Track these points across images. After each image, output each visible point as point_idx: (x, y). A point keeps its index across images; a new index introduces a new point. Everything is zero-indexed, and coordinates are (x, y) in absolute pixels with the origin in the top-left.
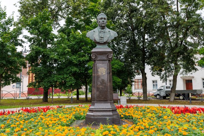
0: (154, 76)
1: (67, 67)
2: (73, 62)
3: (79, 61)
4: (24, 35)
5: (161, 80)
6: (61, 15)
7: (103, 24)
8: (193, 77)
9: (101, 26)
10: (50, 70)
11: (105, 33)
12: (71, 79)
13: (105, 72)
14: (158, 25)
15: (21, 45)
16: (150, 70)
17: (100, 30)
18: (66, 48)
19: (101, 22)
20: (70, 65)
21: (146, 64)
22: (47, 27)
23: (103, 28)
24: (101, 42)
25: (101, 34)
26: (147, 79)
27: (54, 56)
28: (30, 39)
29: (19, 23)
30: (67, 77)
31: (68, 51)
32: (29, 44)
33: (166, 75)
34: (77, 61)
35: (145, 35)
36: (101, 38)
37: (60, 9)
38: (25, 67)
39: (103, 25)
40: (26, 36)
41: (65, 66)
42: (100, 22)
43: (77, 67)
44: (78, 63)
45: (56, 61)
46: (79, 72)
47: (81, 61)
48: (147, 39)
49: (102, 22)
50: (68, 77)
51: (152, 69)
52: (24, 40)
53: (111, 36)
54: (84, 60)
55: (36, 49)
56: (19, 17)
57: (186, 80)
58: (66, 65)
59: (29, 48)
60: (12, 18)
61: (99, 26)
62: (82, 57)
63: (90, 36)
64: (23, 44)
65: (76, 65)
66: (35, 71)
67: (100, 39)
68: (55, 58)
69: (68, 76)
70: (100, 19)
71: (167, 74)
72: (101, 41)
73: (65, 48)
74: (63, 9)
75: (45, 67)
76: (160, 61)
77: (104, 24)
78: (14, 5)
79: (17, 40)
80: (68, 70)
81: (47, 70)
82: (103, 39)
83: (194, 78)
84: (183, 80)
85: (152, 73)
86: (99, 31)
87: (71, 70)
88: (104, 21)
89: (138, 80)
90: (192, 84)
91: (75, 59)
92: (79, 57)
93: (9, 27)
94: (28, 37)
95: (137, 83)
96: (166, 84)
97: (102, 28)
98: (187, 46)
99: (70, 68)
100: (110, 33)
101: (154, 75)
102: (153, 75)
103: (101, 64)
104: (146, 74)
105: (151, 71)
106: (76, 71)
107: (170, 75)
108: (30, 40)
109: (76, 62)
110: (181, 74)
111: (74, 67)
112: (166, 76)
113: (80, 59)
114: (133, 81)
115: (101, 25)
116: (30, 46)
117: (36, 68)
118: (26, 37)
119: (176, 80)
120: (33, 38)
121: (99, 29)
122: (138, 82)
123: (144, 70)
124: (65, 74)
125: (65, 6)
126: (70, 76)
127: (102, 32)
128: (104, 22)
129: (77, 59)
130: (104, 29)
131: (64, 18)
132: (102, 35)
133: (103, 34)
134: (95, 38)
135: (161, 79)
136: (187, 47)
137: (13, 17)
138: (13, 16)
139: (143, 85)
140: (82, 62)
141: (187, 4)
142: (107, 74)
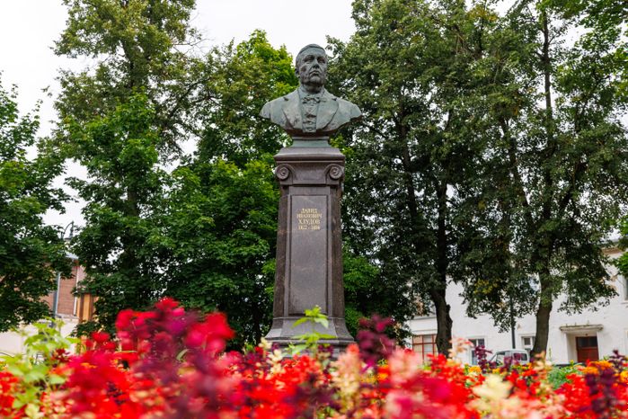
0: (475, 318)
1: (199, 276)
2: (218, 258)
3: (239, 256)
4: (68, 176)
5: (496, 325)
6: (187, 123)
7: (315, 75)
8: (601, 329)
9: (309, 83)
10: (145, 285)
11: (321, 103)
12: (209, 312)
13: (317, 222)
14: (487, 156)
15: (58, 207)
16: (463, 299)
17: (305, 95)
18: (199, 216)
19: (308, 69)
20: (208, 270)
21: (448, 279)
22: (142, 148)
23: (314, 87)
24: (307, 130)
25: (306, 108)
26: (453, 324)
27: (161, 237)
28: (88, 187)
29: (56, 143)
30: (199, 306)
31: (204, 224)
32: (83, 203)
33: (512, 309)
34: (230, 257)
35: (446, 189)
36: (309, 116)
37: (184, 103)
38: (67, 273)
39: (314, 78)
40: (74, 179)
41: (194, 272)
42: (304, 69)
43: (231, 276)
44: (234, 262)
45: (164, 254)
46: (238, 292)
47: (246, 257)
48: (452, 201)
49: (313, 70)
50: (201, 308)
51: (469, 295)
52: (68, 190)
53: (340, 113)
54: (254, 254)
55: (104, 215)
56: (58, 124)
57: (577, 338)
58: (196, 270)
59: (84, 215)
60: (33, 120)
61: (303, 83)
62: (248, 245)
63: (272, 113)
64: (63, 204)
65: (227, 270)
66: (98, 285)
67: (305, 120)
68: (163, 243)
69: (203, 303)
70: (306, 60)
71: (517, 306)
72: (307, 125)
73: (194, 216)
74: (194, 104)
75: (129, 276)
76: (493, 262)
77: (317, 75)
78: (45, 90)
79: (45, 193)
80: (201, 286)
81: (137, 285)
82: (313, 120)
83: (605, 331)
84: (569, 336)
85: (470, 309)
86: (301, 99)
87: (213, 286)
88: (317, 67)
89: (424, 336)
90: (597, 349)
91: (225, 249)
92: (238, 246)
93: (24, 148)
94: (82, 183)
95: (421, 346)
96: (514, 347)
97: (311, 88)
98: (579, 221)
99: (209, 279)
100: (338, 105)
101: (476, 315)
102: (470, 315)
103: (306, 198)
104: (448, 308)
105: (464, 302)
106: (226, 289)
107: (527, 309)
108: (86, 192)
109: (228, 261)
110: (562, 309)
111: (221, 276)
112: (513, 313)
113: (240, 251)
114: (407, 332)
115: (309, 78)
116: (84, 210)
117: (101, 277)
118: (74, 183)
119: (545, 325)
120: (94, 187)
121: (301, 92)
122: (423, 344)
123: (443, 293)
124: (191, 298)
125: (200, 94)
126: (207, 303)
127: (312, 101)
128: (318, 70)
129: (230, 251)
130: (317, 92)
131: (196, 132)
132: (311, 108)
133: (315, 106)
134: (288, 117)
135: (496, 322)
136: (579, 225)
137: (37, 117)
138: (36, 113)
139: (441, 343)
140: (246, 260)
141: (577, 93)
142: (325, 230)
